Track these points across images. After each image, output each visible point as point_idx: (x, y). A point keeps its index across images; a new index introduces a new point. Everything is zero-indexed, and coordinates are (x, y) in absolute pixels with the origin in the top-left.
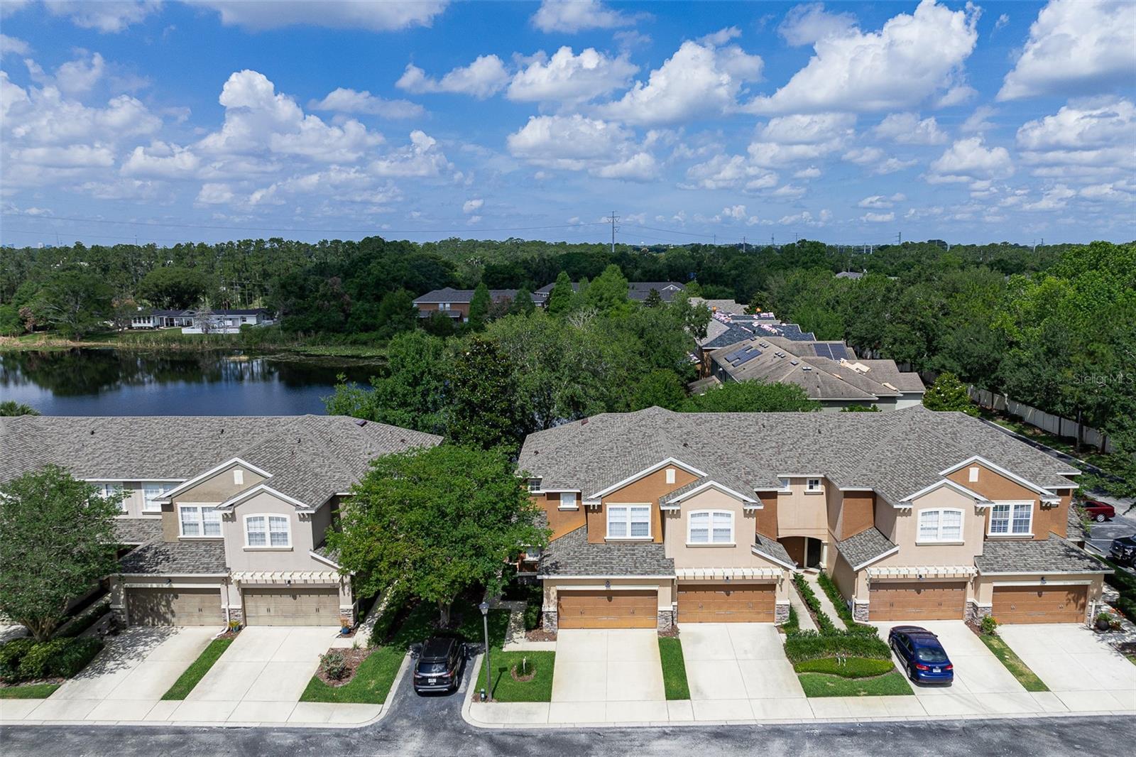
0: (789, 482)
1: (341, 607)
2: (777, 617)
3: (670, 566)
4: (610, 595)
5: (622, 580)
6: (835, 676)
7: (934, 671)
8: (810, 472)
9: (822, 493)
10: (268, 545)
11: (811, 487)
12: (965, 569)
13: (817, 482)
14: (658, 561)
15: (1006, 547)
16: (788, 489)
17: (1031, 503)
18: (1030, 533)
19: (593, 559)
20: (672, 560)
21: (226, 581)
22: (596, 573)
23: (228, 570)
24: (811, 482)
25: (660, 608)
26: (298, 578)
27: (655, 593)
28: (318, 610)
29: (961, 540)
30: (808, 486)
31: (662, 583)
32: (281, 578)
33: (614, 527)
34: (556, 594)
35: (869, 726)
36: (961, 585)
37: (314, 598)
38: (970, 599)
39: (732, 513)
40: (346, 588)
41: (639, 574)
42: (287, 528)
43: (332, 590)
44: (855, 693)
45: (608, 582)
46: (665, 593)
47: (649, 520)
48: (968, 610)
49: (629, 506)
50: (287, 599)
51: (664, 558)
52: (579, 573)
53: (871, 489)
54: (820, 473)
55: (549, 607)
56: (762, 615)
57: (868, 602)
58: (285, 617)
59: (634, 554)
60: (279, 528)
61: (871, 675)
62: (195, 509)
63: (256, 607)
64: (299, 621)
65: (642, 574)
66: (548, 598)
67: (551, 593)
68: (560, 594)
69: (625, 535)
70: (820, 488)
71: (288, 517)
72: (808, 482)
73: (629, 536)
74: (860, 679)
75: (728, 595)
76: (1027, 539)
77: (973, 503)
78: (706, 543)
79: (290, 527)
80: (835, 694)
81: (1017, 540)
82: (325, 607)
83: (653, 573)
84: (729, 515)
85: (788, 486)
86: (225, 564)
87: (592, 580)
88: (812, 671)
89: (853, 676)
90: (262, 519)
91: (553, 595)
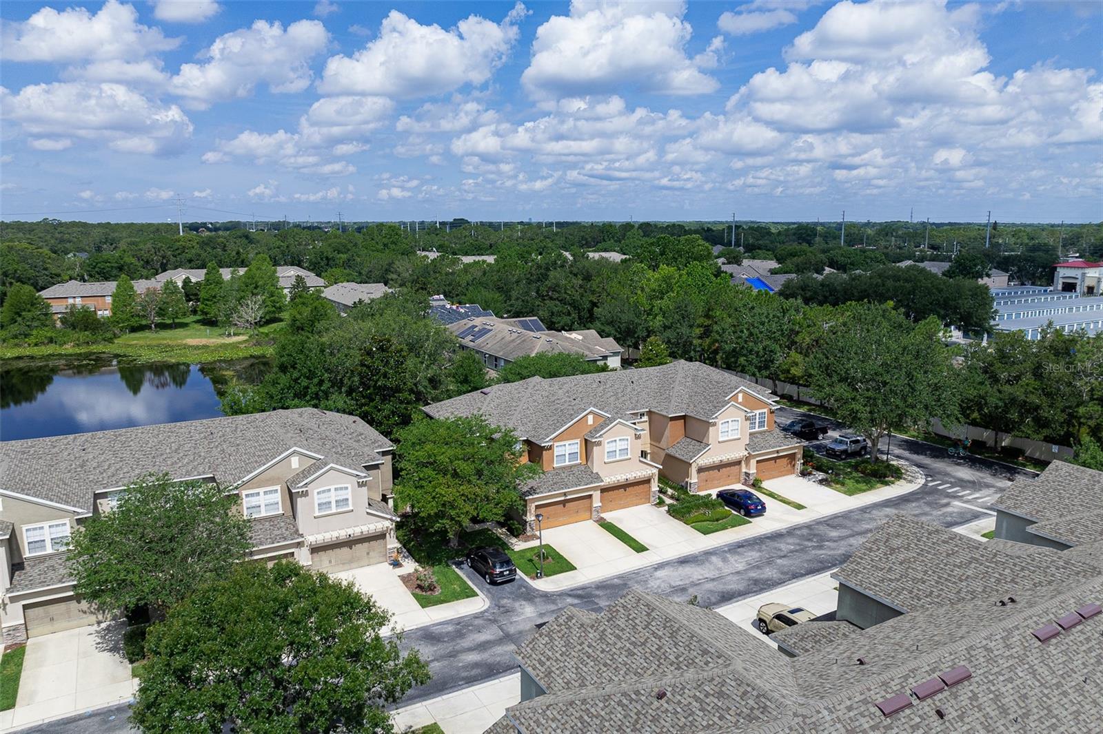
1: (388, 547)
2: (652, 499)
3: (598, 477)
4: (564, 503)
5: (574, 491)
6: (709, 522)
7: (758, 508)
8: (641, 409)
10: (334, 510)
11: (641, 418)
12: (740, 453)
13: (643, 414)
14: (587, 475)
15: (757, 437)
17: (765, 410)
18: (766, 428)
19: (553, 481)
20: (598, 474)
21: (299, 545)
23: (302, 536)
25: (594, 506)
26: (356, 531)
27: (590, 496)
28: (368, 554)
29: (739, 436)
31: (594, 489)
32: (342, 534)
33: (559, 458)
34: (535, 508)
35: (746, 541)
36: (738, 463)
37: (366, 545)
38: (744, 470)
39: (629, 438)
40: (392, 532)
42: (348, 494)
43: (381, 536)
44: (726, 528)
45: (565, 495)
46: (597, 495)
47: (579, 451)
48: (743, 477)
49: (567, 443)
50: (345, 550)
51: (592, 473)
52: (550, 491)
53: (684, 414)
54: (646, 408)
55: (530, 518)
56: (643, 500)
57: (697, 481)
58: (343, 564)
59: (574, 474)
60: (342, 495)
61: (726, 518)
62: (258, 494)
63: (321, 561)
64: (353, 565)
65: (584, 485)
66: (530, 512)
67: (532, 508)
68: (538, 507)
69: (566, 462)
70: (645, 418)
71: (349, 486)
72: (639, 415)
74: (721, 521)
75: (626, 491)
76: (765, 432)
77: (744, 414)
78: (615, 459)
79: (350, 494)
80: (717, 530)
81: (760, 433)
82: (374, 551)
83: (592, 483)
86: (297, 530)
87: (556, 495)
88: (694, 522)
89: (717, 520)
90: (329, 490)
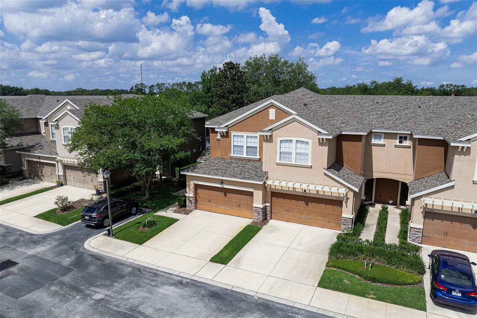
0: (383, 136)
1: (99, 180)
2: (343, 227)
3: (265, 176)
4: (226, 191)
5: (230, 181)
6: (357, 276)
7: (454, 293)
8: (400, 130)
9: (410, 147)
11: (401, 142)
13: (405, 138)
14: (257, 172)
16: (382, 141)
19: (218, 167)
20: (266, 173)
22: (215, 174)
23: (57, 155)
24: (401, 138)
25: (254, 205)
27: (251, 194)
28: (92, 181)
30: (398, 141)
31: (256, 187)
33: (236, 149)
34: (193, 185)
39: (310, 141)
41: (239, 178)
44: (363, 294)
45: (222, 182)
46: (258, 195)
47: (257, 145)
49: (245, 134)
50: (81, 173)
51: (262, 171)
52: (205, 173)
53: (442, 138)
54: (408, 130)
55: (190, 193)
56: (332, 224)
57: (421, 227)
58: (80, 182)
59: (244, 167)
63: (70, 175)
64: (85, 185)
65: (241, 179)
66: (189, 188)
67: (191, 184)
68: (197, 186)
69: (243, 155)
70: (407, 143)
72: (398, 137)
73: (245, 155)
74: (378, 284)
75: (307, 205)
78: (290, 163)
80: (345, 290)
82: (95, 180)
83: (249, 179)
84: (307, 143)
85: (382, 140)
86: (57, 151)
87: (212, 179)
88: (338, 268)
89: (374, 280)
90: (68, 128)
91: (192, 186)
